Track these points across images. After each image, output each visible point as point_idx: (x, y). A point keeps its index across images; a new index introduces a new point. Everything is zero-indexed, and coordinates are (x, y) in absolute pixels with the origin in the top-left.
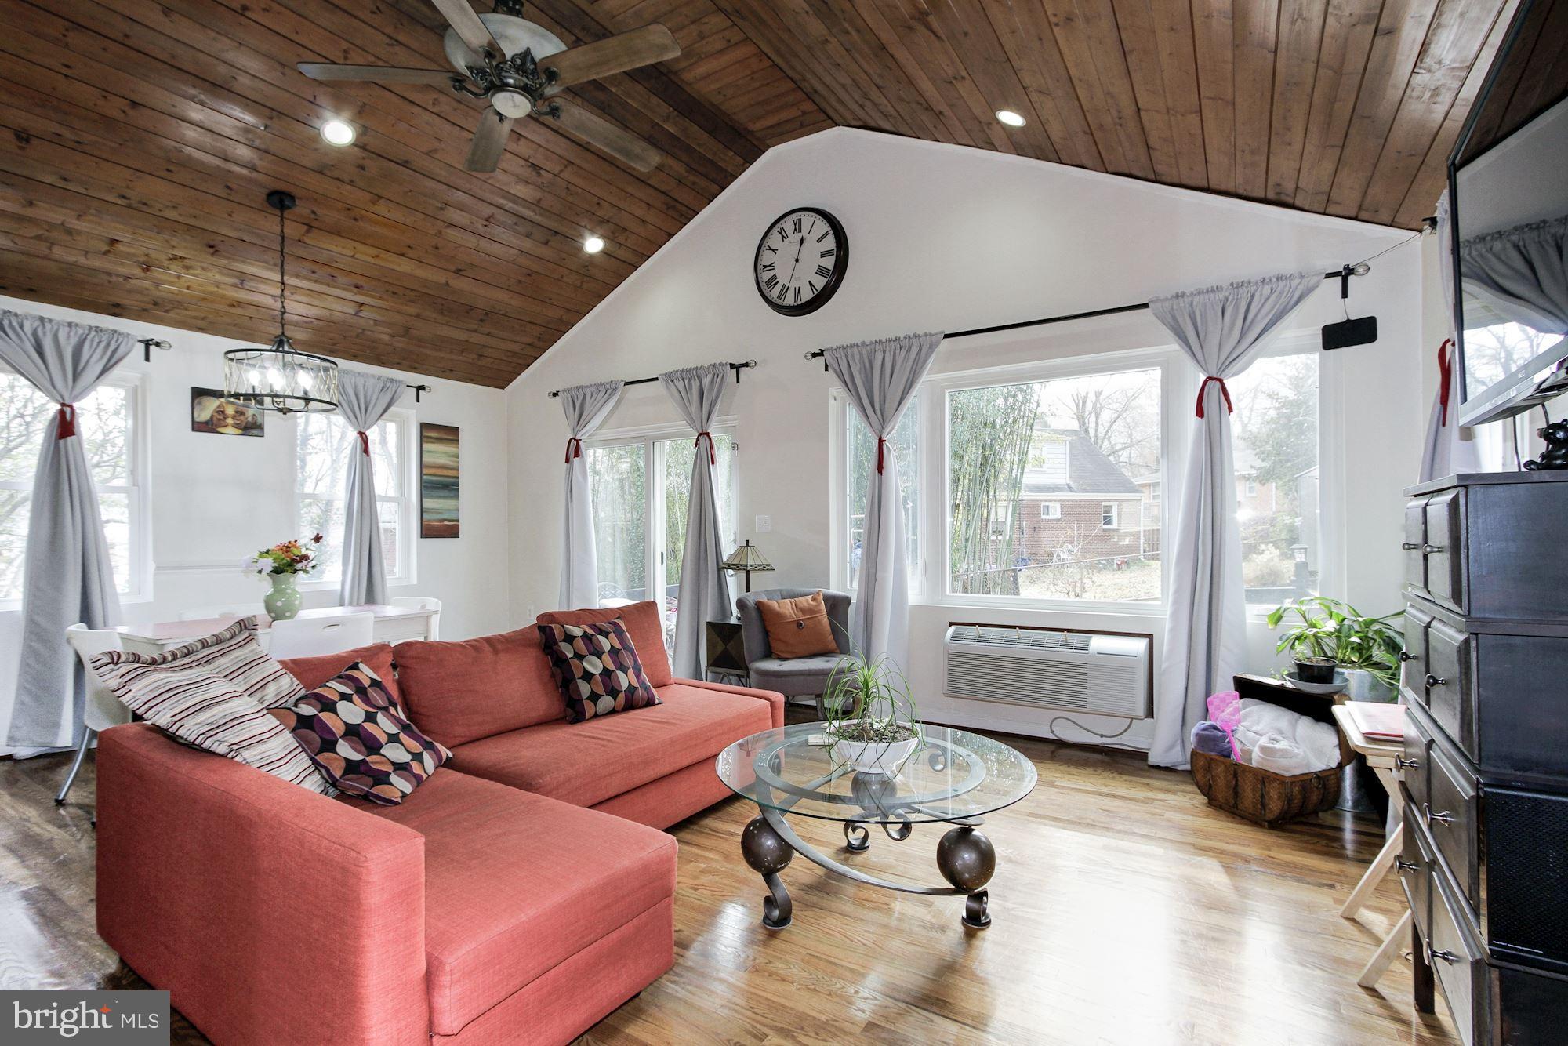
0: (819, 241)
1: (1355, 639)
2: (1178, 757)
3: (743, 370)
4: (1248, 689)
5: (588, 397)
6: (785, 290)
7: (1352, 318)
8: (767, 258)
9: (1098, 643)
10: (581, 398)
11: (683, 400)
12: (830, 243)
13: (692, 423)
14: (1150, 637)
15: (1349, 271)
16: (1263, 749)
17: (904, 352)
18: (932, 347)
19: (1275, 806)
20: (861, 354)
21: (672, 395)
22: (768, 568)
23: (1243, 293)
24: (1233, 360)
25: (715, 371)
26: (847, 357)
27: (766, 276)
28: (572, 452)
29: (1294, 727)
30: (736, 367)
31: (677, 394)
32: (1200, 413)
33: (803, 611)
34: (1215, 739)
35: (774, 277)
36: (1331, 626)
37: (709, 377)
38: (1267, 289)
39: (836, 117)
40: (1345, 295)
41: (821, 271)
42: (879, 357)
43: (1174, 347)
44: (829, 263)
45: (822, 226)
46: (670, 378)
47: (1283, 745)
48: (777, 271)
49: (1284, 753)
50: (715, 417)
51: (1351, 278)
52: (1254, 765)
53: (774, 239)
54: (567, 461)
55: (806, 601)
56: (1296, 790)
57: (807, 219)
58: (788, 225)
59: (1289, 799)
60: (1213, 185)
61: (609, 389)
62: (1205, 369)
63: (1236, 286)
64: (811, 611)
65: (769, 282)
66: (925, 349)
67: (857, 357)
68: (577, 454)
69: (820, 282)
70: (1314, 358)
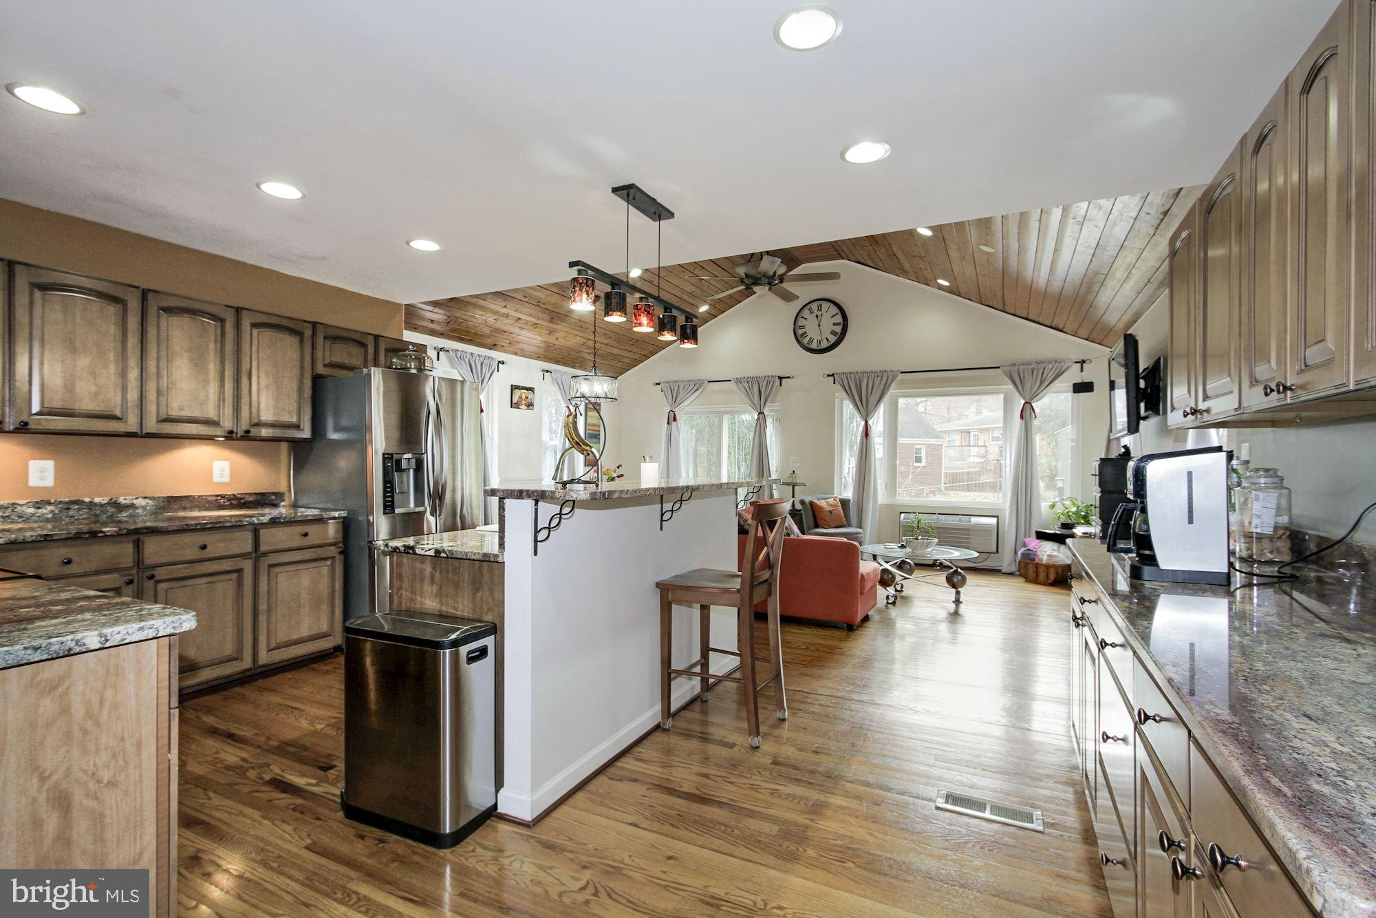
0: (832, 317)
1: (1083, 513)
2: (1014, 568)
3: (784, 380)
4: (1041, 536)
5: (681, 388)
6: (811, 340)
7: (1085, 381)
8: (801, 322)
9: (974, 520)
10: (676, 389)
11: (748, 393)
12: (839, 319)
13: (753, 406)
14: (997, 517)
15: (1084, 362)
16: (1049, 556)
17: (879, 378)
18: (894, 377)
19: (1052, 577)
20: (855, 377)
21: (741, 391)
22: (804, 485)
23: (1041, 366)
24: (1035, 396)
25: (769, 379)
26: (847, 378)
27: (800, 332)
28: (671, 419)
29: (1059, 548)
30: (780, 378)
31: (744, 390)
32: (1022, 417)
33: (831, 506)
34: (1029, 555)
35: (805, 333)
36: (1074, 509)
37: (765, 383)
38: (1051, 366)
39: (844, 256)
40: (1082, 371)
41: (833, 333)
42: (865, 380)
43: (1011, 386)
44: (838, 329)
45: (834, 310)
46: (739, 381)
47: (1055, 553)
48: (807, 329)
49: (1056, 556)
50: (768, 404)
51: (1084, 365)
52: (1044, 562)
53: (806, 313)
54: (668, 423)
55: (831, 501)
56: (1060, 570)
57: (825, 305)
58: (814, 306)
59: (1057, 573)
60: (1030, 317)
61: (697, 385)
62: (1024, 398)
63: (1038, 363)
64: (835, 506)
65: (802, 335)
66: (890, 378)
67: (853, 379)
68: (675, 419)
69: (833, 339)
70: (1069, 395)
